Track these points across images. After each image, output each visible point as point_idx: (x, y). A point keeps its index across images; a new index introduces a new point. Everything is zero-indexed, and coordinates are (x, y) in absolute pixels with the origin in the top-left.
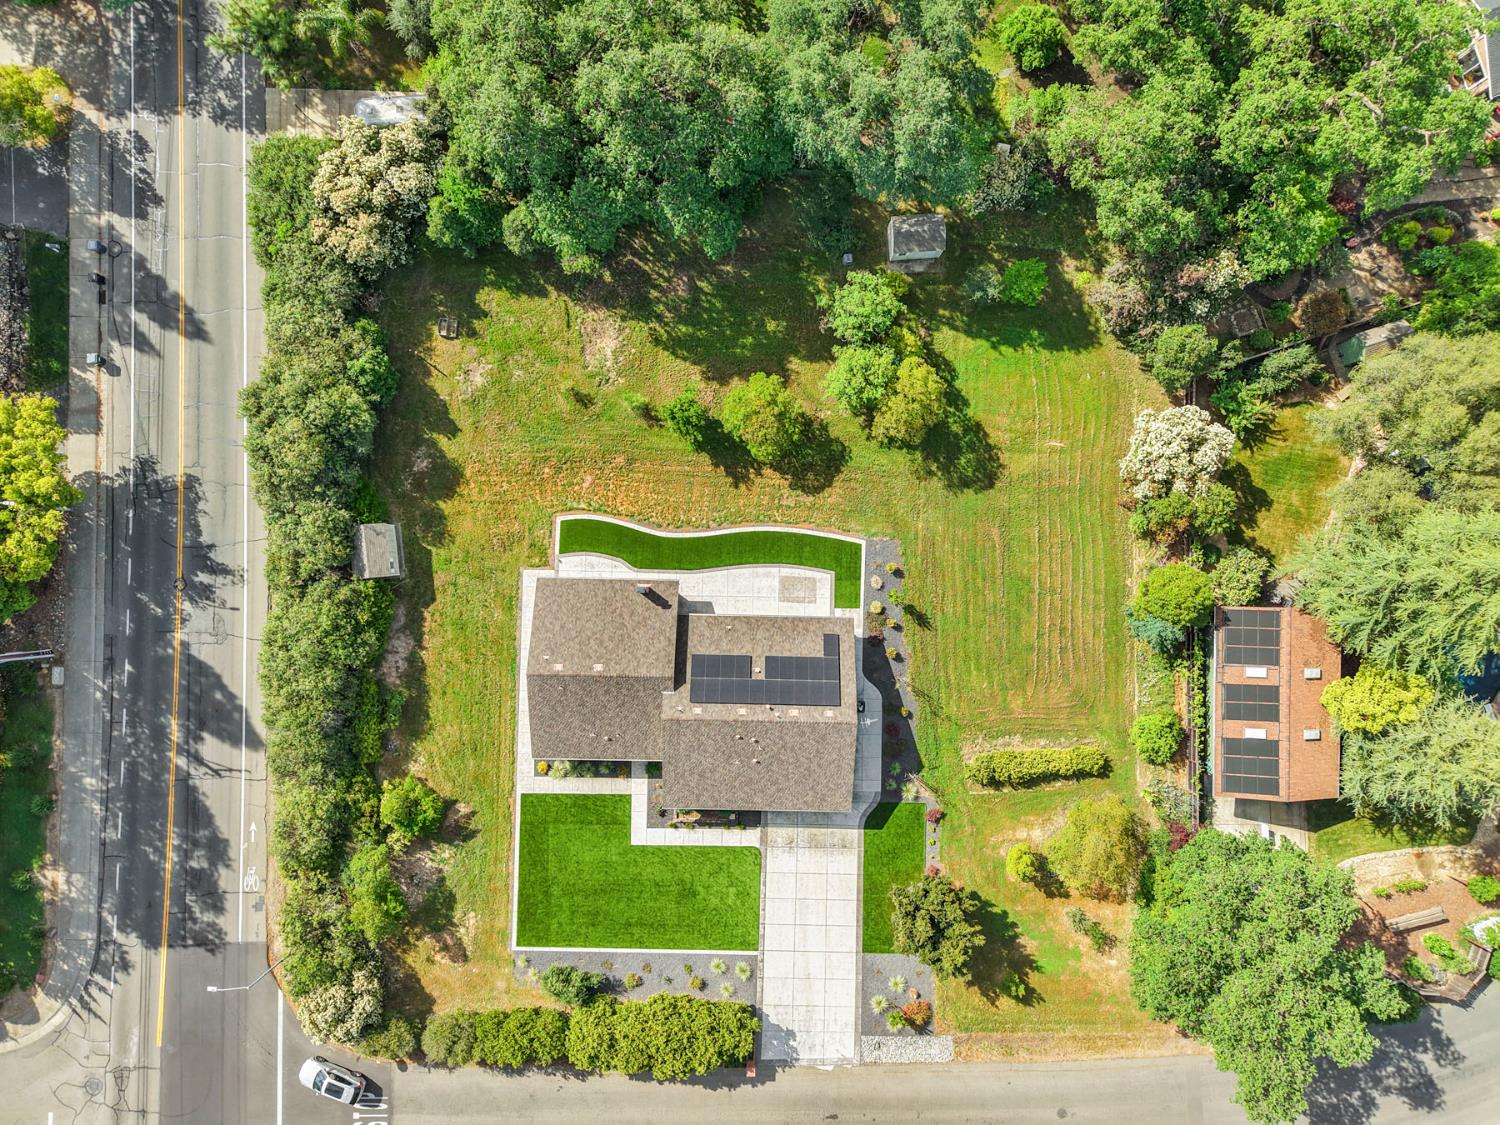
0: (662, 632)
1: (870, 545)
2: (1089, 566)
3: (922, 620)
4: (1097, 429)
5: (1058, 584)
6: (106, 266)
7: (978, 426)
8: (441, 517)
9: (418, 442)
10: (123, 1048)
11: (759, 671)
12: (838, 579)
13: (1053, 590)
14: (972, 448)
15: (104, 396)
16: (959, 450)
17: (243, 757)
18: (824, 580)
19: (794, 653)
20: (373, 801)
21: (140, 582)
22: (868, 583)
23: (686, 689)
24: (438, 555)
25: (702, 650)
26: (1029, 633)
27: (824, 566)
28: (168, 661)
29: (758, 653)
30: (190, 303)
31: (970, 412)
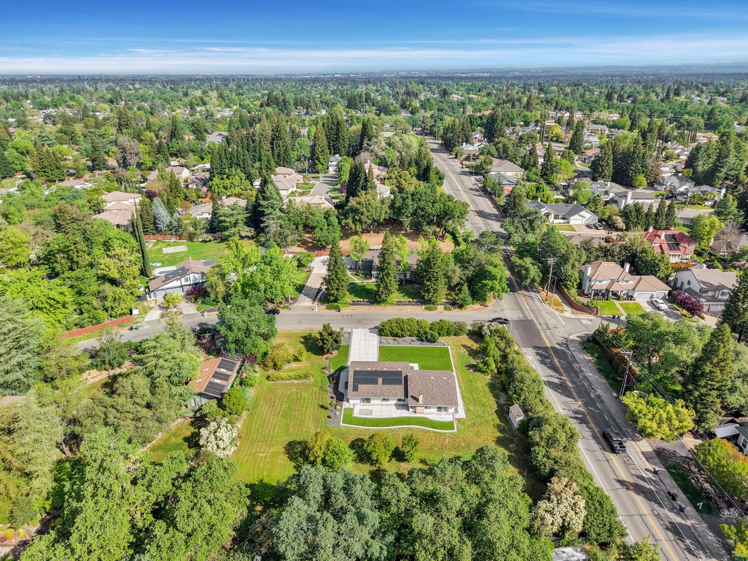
0: (413, 388)
1: (339, 423)
2: (259, 422)
3: (322, 407)
4: (243, 459)
5: (272, 417)
6: (675, 504)
7: (291, 460)
8: (500, 431)
9: (516, 452)
10: (551, 333)
11: (380, 380)
12: (351, 415)
13: (274, 416)
14: (296, 453)
15: (647, 463)
16: (300, 452)
17: (545, 379)
18: (356, 414)
19: (368, 386)
20: (498, 366)
21: (601, 415)
22: (341, 414)
23: (404, 375)
24: (498, 421)
25: (399, 386)
26: (285, 406)
27: (356, 418)
28: (579, 398)
29: (380, 386)
30: (630, 491)
31: (294, 464)
